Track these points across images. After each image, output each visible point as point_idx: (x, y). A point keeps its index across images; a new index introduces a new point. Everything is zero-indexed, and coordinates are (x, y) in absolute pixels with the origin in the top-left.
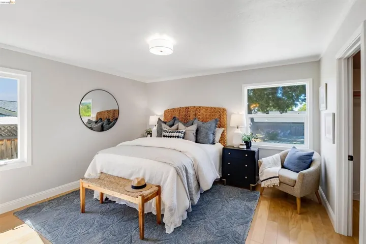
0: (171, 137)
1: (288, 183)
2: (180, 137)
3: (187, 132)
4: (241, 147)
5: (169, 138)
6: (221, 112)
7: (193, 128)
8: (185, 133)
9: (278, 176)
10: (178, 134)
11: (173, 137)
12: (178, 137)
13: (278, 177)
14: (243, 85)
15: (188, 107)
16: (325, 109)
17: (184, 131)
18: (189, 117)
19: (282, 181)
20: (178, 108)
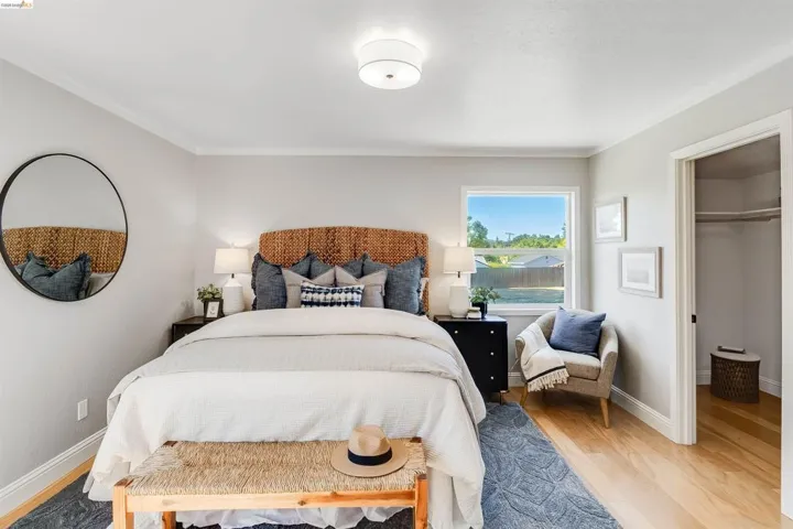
0: (332, 304)
1: (586, 374)
2: (357, 304)
3: (369, 289)
4: (471, 315)
5: (328, 308)
6: (419, 242)
7: (377, 279)
8: (364, 293)
9: (563, 364)
10: (349, 296)
11: (339, 304)
12: (352, 303)
13: (564, 367)
14: (463, 188)
15: (334, 228)
16: (623, 239)
17: (362, 287)
18: (339, 251)
19: (573, 373)
20: (304, 231)
